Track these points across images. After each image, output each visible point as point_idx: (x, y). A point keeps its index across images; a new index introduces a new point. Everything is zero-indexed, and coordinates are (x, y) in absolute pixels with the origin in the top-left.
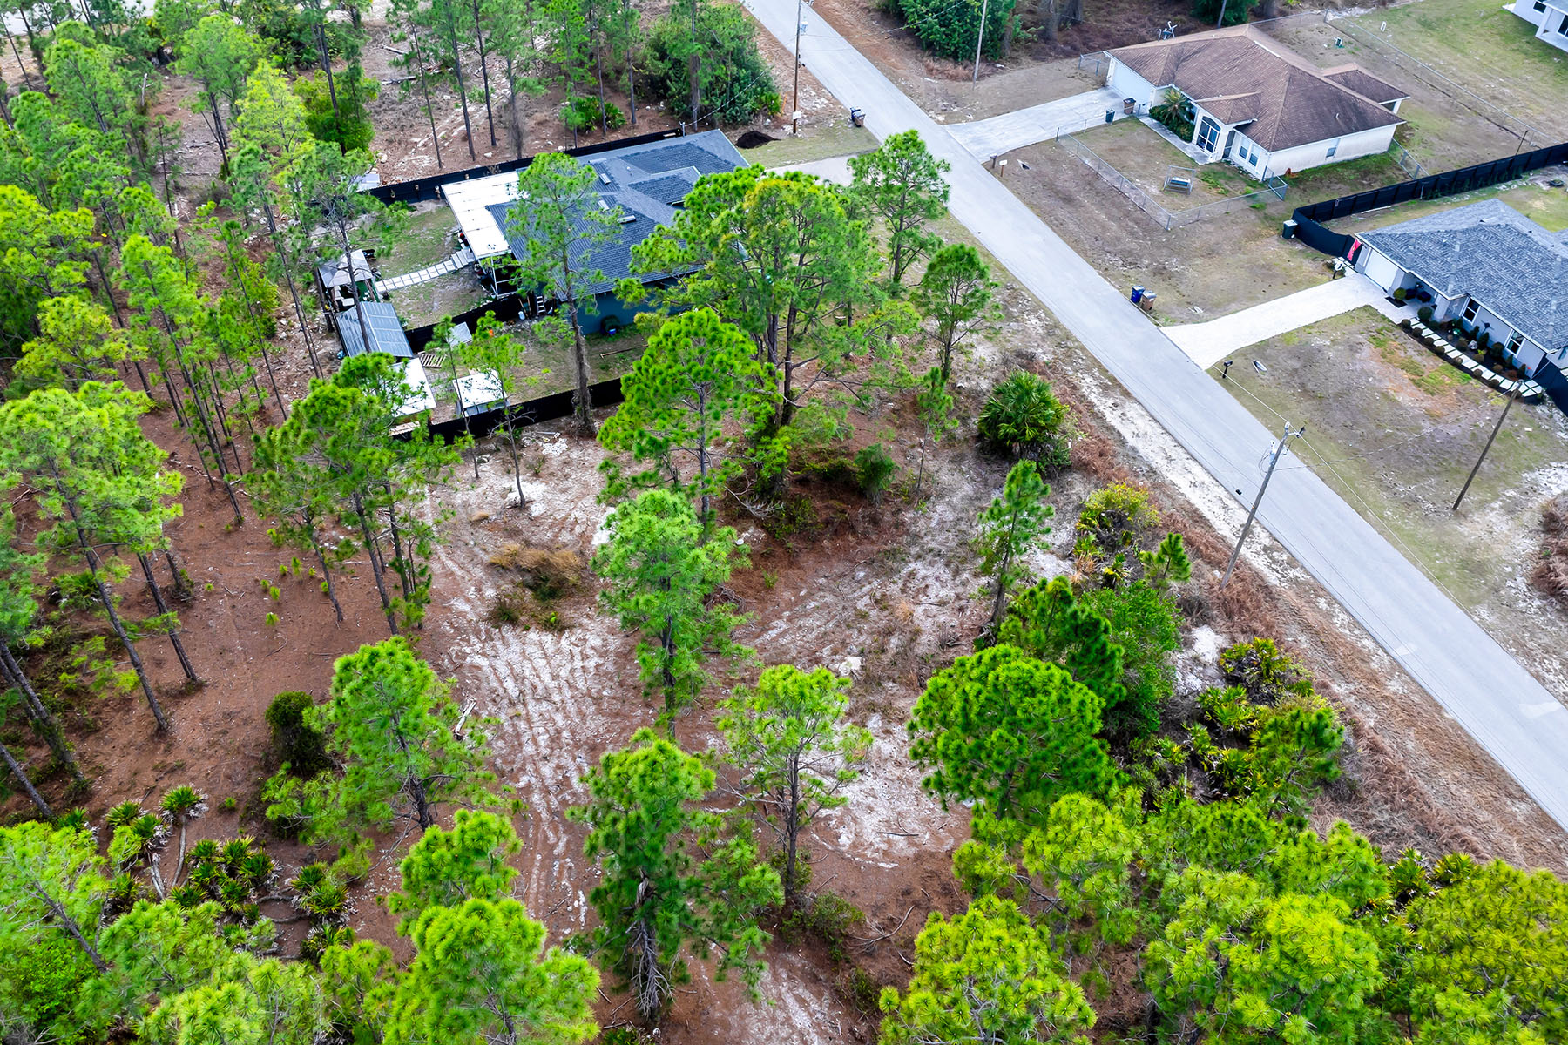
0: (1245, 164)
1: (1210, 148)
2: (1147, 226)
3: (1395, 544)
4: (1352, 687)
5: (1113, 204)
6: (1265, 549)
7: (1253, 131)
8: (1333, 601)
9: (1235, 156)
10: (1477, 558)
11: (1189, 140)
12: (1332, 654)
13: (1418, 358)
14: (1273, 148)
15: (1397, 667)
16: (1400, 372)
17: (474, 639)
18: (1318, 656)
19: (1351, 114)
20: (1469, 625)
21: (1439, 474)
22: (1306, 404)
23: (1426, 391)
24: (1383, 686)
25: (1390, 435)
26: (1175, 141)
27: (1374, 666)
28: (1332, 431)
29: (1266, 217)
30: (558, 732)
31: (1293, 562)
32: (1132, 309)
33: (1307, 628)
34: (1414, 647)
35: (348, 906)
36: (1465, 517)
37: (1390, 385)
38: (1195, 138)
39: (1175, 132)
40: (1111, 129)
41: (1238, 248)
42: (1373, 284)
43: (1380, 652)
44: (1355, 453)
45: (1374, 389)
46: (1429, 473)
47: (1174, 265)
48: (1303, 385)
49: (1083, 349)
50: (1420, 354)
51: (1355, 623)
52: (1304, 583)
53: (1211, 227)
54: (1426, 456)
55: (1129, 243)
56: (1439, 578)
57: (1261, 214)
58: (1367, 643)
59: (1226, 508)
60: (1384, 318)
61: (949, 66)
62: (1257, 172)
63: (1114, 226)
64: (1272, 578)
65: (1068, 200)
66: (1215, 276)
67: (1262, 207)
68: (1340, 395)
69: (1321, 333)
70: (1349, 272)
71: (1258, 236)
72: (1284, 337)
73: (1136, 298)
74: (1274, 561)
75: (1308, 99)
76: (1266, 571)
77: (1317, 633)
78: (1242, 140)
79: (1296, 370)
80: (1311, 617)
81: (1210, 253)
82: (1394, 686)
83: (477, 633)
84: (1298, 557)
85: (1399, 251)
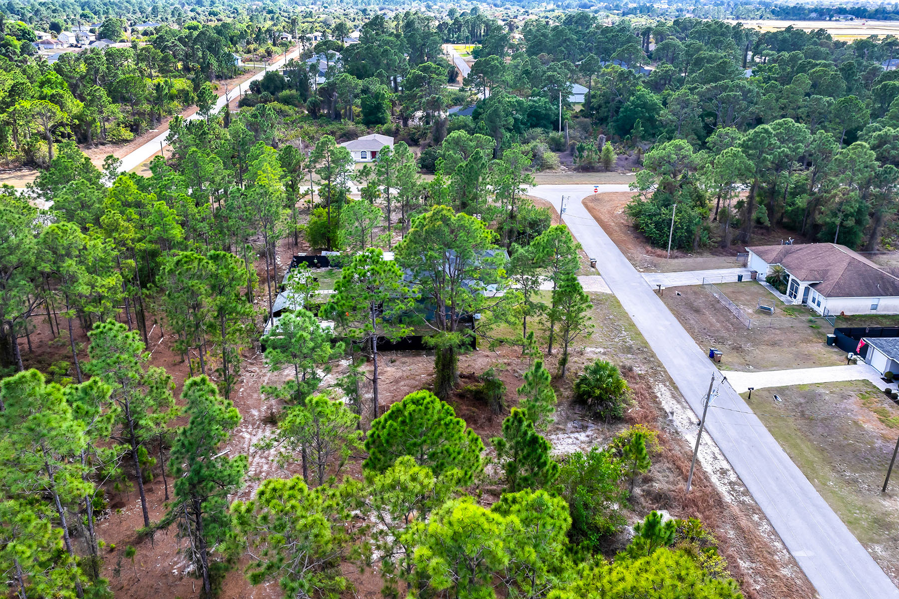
0: (814, 306)
1: (795, 297)
2: (738, 327)
3: (826, 499)
4: (754, 565)
5: (722, 315)
6: (730, 483)
7: (819, 287)
8: (764, 517)
9: (810, 302)
10: (888, 520)
11: (785, 293)
12: (749, 544)
13: (888, 408)
14: (829, 296)
15: (793, 562)
16: (872, 413)
17: (250, 427)
18: (739, 543)
19: (888, 286)
20: (863, 553)
21: (879, 470)
22: (802, 422)
23: (887, 425)
24: (777, 570)
25: (851, 444)
26: (777, 294)
27: (776, 558)
28: (812, 437)
29: (819, 333)
30: (261, 472)
31: (747, 492)
32: (708, 361)
33: (739, 528)
34: (810, 554)
35: (106, 514)
36: (890, 497)
37: (861, 418)
38: (788, 292)
39: (777, 289)
40: (740, 284)
41: (794, 344)
42: (875, 370)
43: (785, 551)
44: (823, 450)
45: (849, 419)
46: (872, 469)
47: (748, 347)
48: (802, 412)
49: (665, 372)
50: (892, 407)
51: (774, 532)
52: (748, 505)
53: (778, 332)
54: (873, 460)
55: (724, 333)
56: (851, 524)
57: (816, 331)
58: (778, 545)
59: (715, 458)
60: (875, 387)
61: (659, 251)
62: (820, 311)
63: (718, 325)
64: (727, 498)
65: (697, 311)
66: (772, 355)
67: (817, 328)
68: (823, 420)
69: (824, 388)
70: (860, 362)
71: (810, 341)
72: (798, 387)
73: (712, 355)
74: (734, 490)
75: (860, 275)
76: (726, 494)
77: (744, 532)
78: (813, 293)
79: (801, 404)
80: (744, 522)
81: (774, 344)
82: (786, 572)
83: (253, 425)
84: (751, 490)
85: (889, 348)
